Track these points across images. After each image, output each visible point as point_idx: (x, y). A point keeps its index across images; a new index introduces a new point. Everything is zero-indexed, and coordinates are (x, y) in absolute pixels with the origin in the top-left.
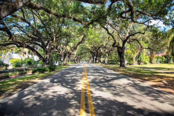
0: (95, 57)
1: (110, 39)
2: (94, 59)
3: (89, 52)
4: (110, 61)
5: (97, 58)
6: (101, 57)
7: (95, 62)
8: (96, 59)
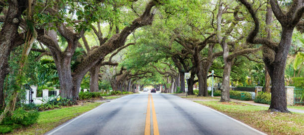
0: (188, 75)
1: (239, 16)
2: (186, 81)
3: (167, 57)
4: (239, 89)
5: (196, 78)
6: (209, 74)
7: (186, 90)
8: (191, 82)
